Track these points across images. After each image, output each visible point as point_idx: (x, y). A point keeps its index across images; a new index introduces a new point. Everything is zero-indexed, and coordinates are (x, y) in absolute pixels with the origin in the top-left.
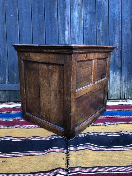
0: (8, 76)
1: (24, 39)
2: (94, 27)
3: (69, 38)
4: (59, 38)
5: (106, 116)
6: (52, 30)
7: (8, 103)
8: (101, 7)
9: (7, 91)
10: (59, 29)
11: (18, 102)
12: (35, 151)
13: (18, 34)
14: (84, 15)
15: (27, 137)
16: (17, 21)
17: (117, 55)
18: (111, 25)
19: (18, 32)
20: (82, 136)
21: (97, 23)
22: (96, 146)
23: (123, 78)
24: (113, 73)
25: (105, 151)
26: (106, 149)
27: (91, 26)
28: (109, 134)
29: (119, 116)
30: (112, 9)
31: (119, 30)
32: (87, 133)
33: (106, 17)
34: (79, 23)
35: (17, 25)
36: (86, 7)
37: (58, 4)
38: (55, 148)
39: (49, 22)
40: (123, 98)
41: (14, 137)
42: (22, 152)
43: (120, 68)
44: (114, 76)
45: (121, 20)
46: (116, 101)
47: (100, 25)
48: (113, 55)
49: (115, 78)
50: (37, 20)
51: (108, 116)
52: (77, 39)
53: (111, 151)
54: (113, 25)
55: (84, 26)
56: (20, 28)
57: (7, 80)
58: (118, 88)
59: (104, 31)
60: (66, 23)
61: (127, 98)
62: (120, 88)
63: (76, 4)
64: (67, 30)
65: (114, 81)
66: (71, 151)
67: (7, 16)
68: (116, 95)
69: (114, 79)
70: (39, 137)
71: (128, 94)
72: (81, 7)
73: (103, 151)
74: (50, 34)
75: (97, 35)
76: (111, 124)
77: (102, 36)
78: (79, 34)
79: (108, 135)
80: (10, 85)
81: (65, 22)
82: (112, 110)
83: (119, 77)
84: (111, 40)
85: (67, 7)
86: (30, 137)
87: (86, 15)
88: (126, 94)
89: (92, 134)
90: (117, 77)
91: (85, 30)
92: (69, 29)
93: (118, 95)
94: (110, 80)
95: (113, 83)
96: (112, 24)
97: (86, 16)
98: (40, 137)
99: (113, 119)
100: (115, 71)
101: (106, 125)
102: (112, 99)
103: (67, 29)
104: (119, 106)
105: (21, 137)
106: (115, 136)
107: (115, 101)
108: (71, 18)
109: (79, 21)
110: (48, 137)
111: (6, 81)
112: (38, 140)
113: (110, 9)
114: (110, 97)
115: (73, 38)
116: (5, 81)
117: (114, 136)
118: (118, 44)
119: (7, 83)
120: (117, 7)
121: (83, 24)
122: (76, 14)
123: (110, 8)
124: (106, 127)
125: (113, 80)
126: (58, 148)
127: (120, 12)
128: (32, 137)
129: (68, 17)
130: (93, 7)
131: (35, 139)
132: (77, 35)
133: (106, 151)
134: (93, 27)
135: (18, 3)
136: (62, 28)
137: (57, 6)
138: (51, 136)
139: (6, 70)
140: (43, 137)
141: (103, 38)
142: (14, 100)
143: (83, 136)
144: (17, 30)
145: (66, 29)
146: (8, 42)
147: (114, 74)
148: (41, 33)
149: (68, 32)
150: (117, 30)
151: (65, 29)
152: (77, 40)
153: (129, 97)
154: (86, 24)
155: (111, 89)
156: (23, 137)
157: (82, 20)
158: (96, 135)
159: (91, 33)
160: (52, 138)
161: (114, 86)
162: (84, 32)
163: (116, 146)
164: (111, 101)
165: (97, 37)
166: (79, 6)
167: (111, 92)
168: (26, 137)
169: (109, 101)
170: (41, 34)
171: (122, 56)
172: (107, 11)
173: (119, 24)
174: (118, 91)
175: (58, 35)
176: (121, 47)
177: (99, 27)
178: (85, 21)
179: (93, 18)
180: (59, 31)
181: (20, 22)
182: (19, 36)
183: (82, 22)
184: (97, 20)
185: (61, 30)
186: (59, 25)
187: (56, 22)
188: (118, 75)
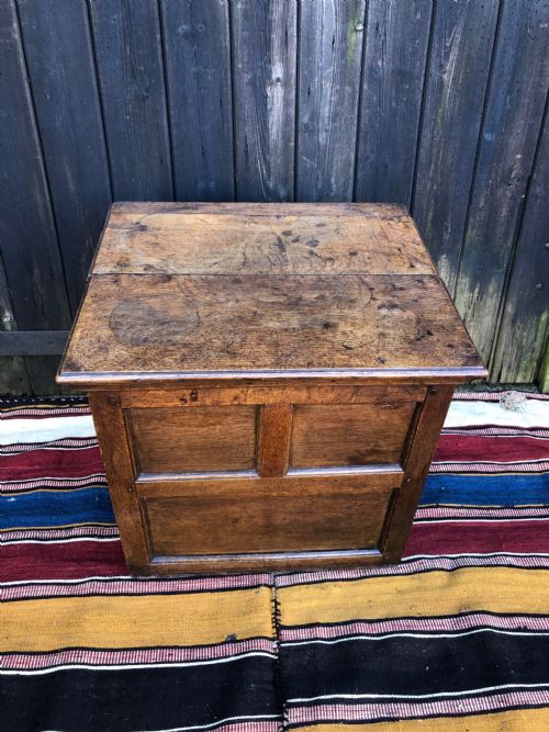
0: (7, 296)
1: (58, 124)
2: (420, 65)
3: (286, 123)
4: (239, 125)
5: (418, 512)
6: (198, 76)
9: (15, 358)
10: (236, 77)
15: (139, 649)
16: (11, 25)
17: (504, 212)
18: (505, 57)
19: (23, 88)
20: (333, 639)
21: (435, 45)
23: (510, 309)
24: (472, 289)
26: (406, 710)
33: (486, 7)
34: (344, 39)
35: (13, 45)
39: (185, 35)
40: (494, 381)
43: (507, 268)
44: (475, 298)
47: (447, 56)
48: (487, 209)
49: (476, 307)
50: (116, 19)
51: (424, 512)
52: (326, 131)
53: (424, 718)
55: (366, 63)
57: (8, 316)
58: (481, 347)
59: (465, 87)
60: (276, 39)
61: (509, 381)
62: (488, 344)
64: (278, 80)
65: (469, 319)
66: (293, 726)
69: (470, 312)
71: (518, 366)
73: (398, 719)
74: (190, 101)
75: (427, 111)
76: (435, 569)
77: (452, 118)
78: (339, 103)
80: (24, 334)
81: (270, 32)
83: (491, 302)
84: (488, 137)
88: (509, 367)
90: (485, 304)
91: (369, 83)
92: (287, 73)
96: (511, 51)
98: (184, 648)
100: (481, 281)
103: (280, 76)
108: (303, 9)
109: (344, 30)
110: (213, 645)
111: (5, 320)
115: (306, 126)
118: (519, 156)
119: (9, 328)
121: (361, 49)
129: (286, 5)
132: (326, 111)
133: (406, 719)
134: (413, 65)
136: (252, 69)
141: (451, 125)
144: (20, 75)
145: (274, 77)
147: (477, 290)
148: (145, 94)
149: (281, 95)
150: (528, 86)
151: (266, 75)
152: (324, 134)
153: (516, 378)
156: (124, 649)
157: (360, 27)
158: (379, 635)
159: (397, 99)
160: (229, 655)
162: (364, 95)
170: (145, 98)
171: (527, 214)
175: (230, 107)
176: (529, 174)
177: (441, 66)
178: (374, 30)
179: (419, 16)
180: (237, 86)
181: (26, 31)
182: (31, 107)
183: (361, 35)
184: (436, 27)
185: (247, 77)
186: (238, 53)
187: (222, 38)
188: (492, 297)
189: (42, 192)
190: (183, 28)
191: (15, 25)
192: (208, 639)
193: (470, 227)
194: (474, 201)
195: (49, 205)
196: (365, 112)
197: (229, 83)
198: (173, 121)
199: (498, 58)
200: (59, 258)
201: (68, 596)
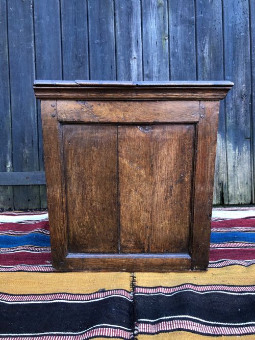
0: (11, 155)
1: (44, 77)
2: (193, 51)
3: (139, 75)
5: (222, 245)
6: (102, 58)
7: (10, 213)
8: (208, 10)
9: (9, 187)
10: (118, 57)
11: (31, 210)
12: (55, 333)
13: (32, 68)
14: (171, 27)
15: (41, 295)
16: (31, 42)
17: (242, 111)
18: (229, 47)
19: (32, 66)
20: (169, 294)
21: (198, 43)
22: (204, 321)
24: (235, 149)
25: (224, 335)
26: (227, 331)
27: (185, 48)
28: (231, 289)
29: (251, 245)
30: (230, 13)
31: (246, 56)
32: (181, 285)
33: (217, 29)
34: (161, 42)
35: (31, 49)
36: (175, 11)
37: (117, 5)
38: (103, 327)
39: (98, 43)
41: (11, 295)
42: (24, 334)
43: (250, 138)
44: (237, 155)
45: (249, 35)
46: (243, 208)
47: (204, 47)
48: (234, 109)
49: (239, 158)
50: (71, 39)
51: (226, 245)
52: (156, 77)
53: (240, 335)
54: (233, 46)
55: (171, 51)
56: (38, 55)
57: (9, 164)
58: (246, 182)
59: (214, 58)
60: (134, 43)
62: (249, 180)
63: (154, 5)
64: (135, 58)
65: (236, 166)
66: (141, 333)
67: (10, 31)
68: (241, 195)
69: (236, 161)
70: (69, 294)
72: (165, 10)
73: (221, 335)
74: (99, 67)
75: (199, 68)
76: (236, 264)
77: (210, 71)
78: (161, 66)
79: (229, 293)
80: (15, 173)
81: (131, 41)
82: (234, 229)
83: (246, 156)
84: (228, 78)
85: (134, 11)
86: (47, 294)
87: (176, 26)
89: (192, 289)
90: (243, 157)
91: (173, 58)
92: (138, 55)
93: (245, 196)
94: (229, 164)
95: (234, 171)
96: (231, 44)
97: (174, 28)
98: (71, 294)
99: (239, 250)
100: (238, 145)
101: (223, 267)
102: (233, 203)
103: (136, 56)
104: (249, 222)
105: (27, 295)
106: (246, 294)
107: (239, 208)
108: (144, 33)
109: (161, 39)
110: (90, 294)
111: (8, 167)
112: (66, 301)
113: (225, 14)
114: (229, 201)
115: (147, 75)
116: (6, 166)
117: (244, 294)
118: (244, 86)
119: (9, 170)
120: (242, 10)
121: (168, 46)
122: (153, 26)
123: (225, 11)
124: (224, 270)
125: (234, 163)
126: (111, 327)
127: (248, 19)
128: (52, 294)
129: (137, 32)
130: (189, 9)
131: (59, 299)
132: (155, 69)
133: (227, 335)
134: (190, 51)
135: (33, 4)
136: (124, 54)
137: (114, 10)
138: (96, 293)
139: (7, 143)
140: (79, 294)
141: (210, 74)
142: (23, 206)
143: (172, 293)
144: (32, 60)
145: (133, 57)
146: (11, 86)
147: (237, 150)
148: (80, 65)
149: (136, 63)
150: (241, 57)
151: (130, 56)
152: (156, 79)
154: (176, 46)
155: (229, 183)
156: (31, 295)
157: (167, 38)
158: (202, 292)
159: (185, 64)
160: (99, 298)
161: (238, 177)
162: (171, 63)
163: (251, 323)
164: (230, 209)
165: (199, 72)
166: (160, 9)
167: (230, 190)
168: (39, 295)
169: (227, 209)
170: (80, 67)
171: (254, 111)
172: (219, 17)
173: (245, 44)
174: (246, 187)
175: (115, 69)
176: (250, 94)
177: (202, 51)
178: (172, 39)
179: (190, 33)
180: (118, 61)
181: (37, 44)
182: (34, 72)
183: (167, 41)
184: (198, 37)
185: (122, 58)
186: (118, 48)
187: (112, 43)
188: (246, 153)
189: (34, 106)
190: (97, 41)
191: (33, 42)
192: (87, 291)
193: (227, 118)
194: (227, 106)
195: (36, 111)
196: (172, 69)
197: (115, 59)
198: (91, 75)
199: (226, 47)
200: (37, 136)
201: (5, 272)
